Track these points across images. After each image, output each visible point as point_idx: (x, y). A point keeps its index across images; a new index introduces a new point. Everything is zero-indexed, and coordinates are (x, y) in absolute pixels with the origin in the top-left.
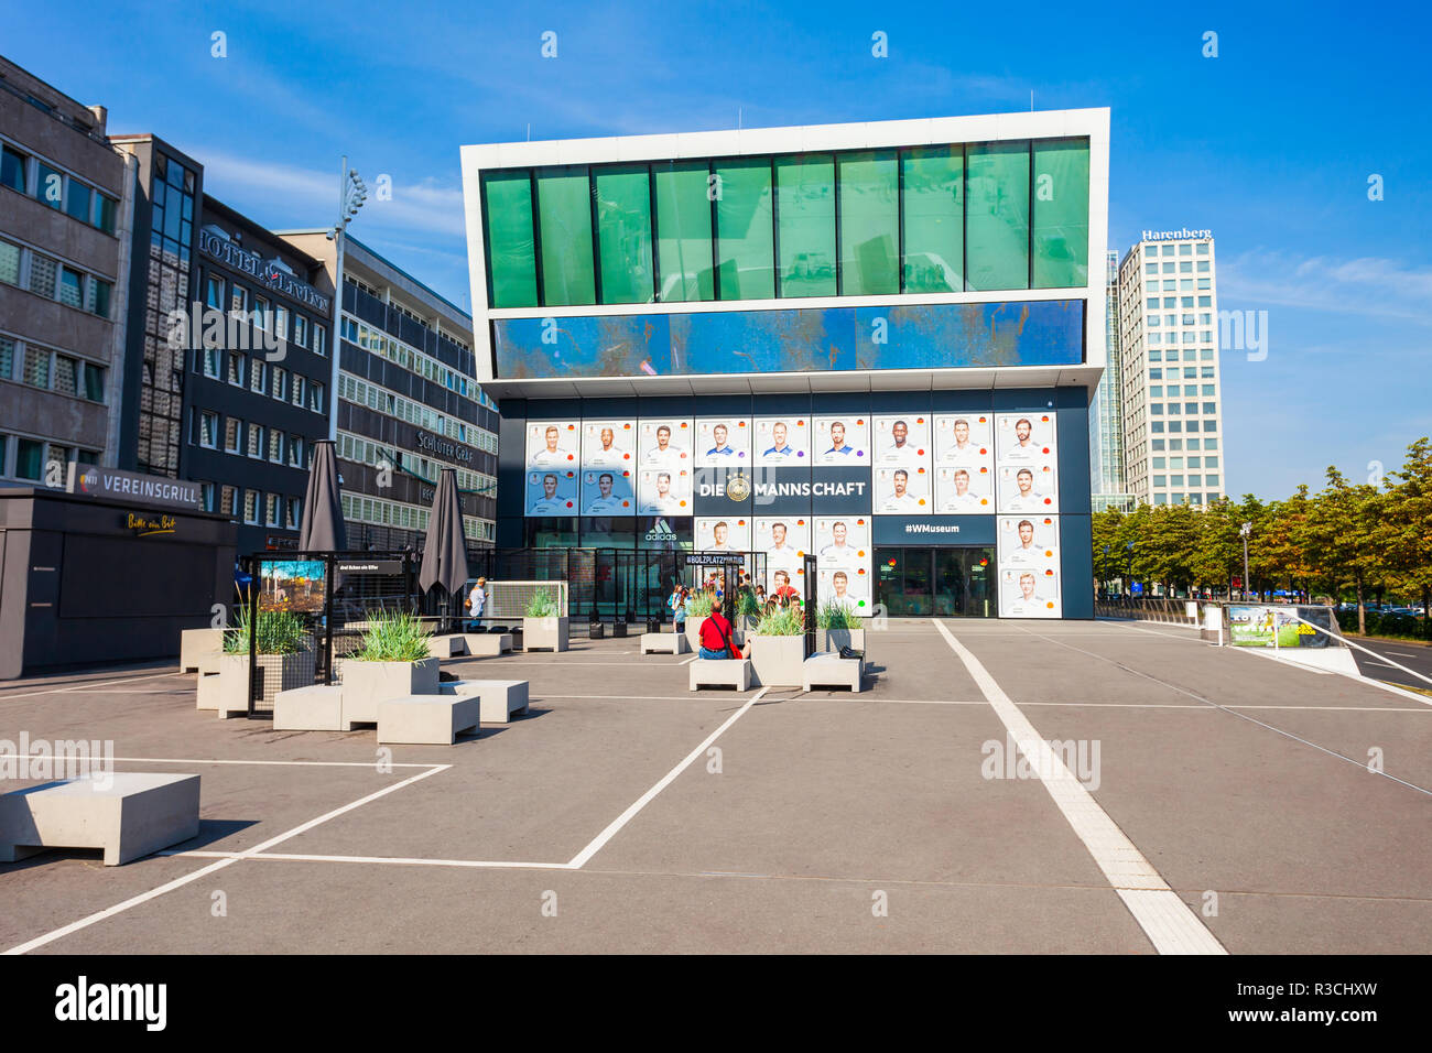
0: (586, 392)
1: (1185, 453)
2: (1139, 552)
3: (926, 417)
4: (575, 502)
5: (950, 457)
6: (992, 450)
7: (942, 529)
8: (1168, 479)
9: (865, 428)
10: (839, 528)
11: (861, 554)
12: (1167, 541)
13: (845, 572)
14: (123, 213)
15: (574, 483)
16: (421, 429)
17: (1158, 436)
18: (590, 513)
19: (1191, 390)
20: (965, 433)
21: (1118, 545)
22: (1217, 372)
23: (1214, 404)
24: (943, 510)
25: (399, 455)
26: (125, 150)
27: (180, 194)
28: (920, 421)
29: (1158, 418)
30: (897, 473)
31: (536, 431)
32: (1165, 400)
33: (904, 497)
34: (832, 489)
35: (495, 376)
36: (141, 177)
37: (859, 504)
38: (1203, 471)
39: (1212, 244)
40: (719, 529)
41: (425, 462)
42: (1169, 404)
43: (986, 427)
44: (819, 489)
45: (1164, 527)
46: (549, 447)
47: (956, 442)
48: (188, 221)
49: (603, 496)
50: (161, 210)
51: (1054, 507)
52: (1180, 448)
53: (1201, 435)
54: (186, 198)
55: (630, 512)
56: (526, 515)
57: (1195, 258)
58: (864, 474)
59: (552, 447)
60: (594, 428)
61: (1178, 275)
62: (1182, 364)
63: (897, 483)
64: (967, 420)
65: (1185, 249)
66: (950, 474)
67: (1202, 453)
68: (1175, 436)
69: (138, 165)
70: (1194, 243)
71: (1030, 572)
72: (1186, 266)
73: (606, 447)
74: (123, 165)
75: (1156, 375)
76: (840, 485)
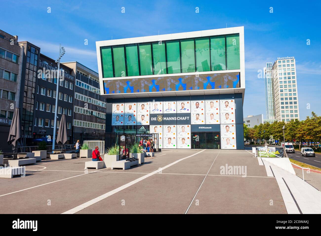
0: (126, 97)
1: (289, 109)
2: (273, 133)
3: (204, 101)
4: (123, 122)
5: (209, 111)
6: (219, 109)
7: (207, 128)
8: (285, 116)
9: (189, 104)
10: (183, 128)
11: (188, 134)
12: (278, 130)
13: (185, 138)
14: (20, 59)
15: (123, 118)
16: (98, 106)
17: (283, 105)
18: (126, 124)
19: (290, 94)
20: (213, 105)
21: (269, 131)
22: (297, 90)
23: (296, 98)
24: (208, 123)
25: (92, 112)
26: (21, 45)
27: (34, 54)
28: (202, 102)
29: (282, 101)
30: (197, 114)
31: (114, 106)
32: (284, 97)
33: (198, 120)
34: (181, 118)
35: (104, 93)
36: (24, 51)
37: (188, 122)
38: (294, 114)
39: (294, 60)
40: (155, 128)
41: (99, 113)
42: (285, 98)
43: (218, 103)
44: (178, 118)
45: (278, 127)
46: (117, 109)
47: (211, 107)
48: (36, 60)
49: (129, 121)
50: (29, 58)
51: (234, 122)
52: (288, 108)
53: (293, 105)
54: (36, 55)
55: (135, 124)
56: (112, 125)
57: (290, 63)
58: (189, 115)
59: (118, 109)
60: (127, 105)
61: (286, 67)
62: (288, 88)
63: (197, 117)
64: (213, 102)
65: (288, 61)
66: (209, 114)
67: (294, 109)
68: (287, 105)
69: (24, 48)
70: (290, 60)
71: (228, 138)
72: (288, 65)
73: (130, 109)
74: (20, 48)
75: (282, 91)
76: (183, 117)
